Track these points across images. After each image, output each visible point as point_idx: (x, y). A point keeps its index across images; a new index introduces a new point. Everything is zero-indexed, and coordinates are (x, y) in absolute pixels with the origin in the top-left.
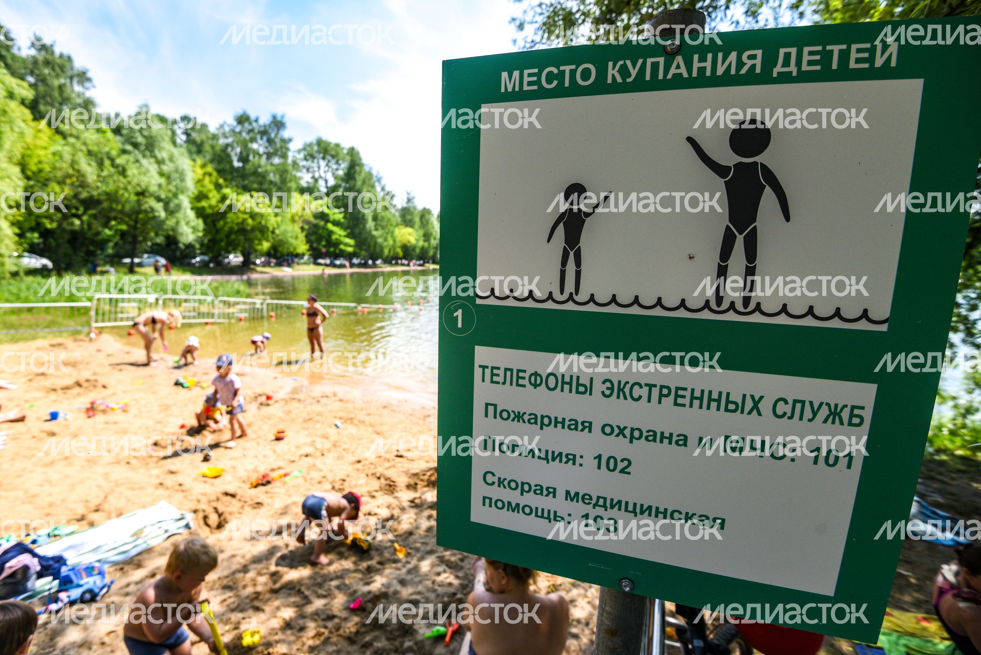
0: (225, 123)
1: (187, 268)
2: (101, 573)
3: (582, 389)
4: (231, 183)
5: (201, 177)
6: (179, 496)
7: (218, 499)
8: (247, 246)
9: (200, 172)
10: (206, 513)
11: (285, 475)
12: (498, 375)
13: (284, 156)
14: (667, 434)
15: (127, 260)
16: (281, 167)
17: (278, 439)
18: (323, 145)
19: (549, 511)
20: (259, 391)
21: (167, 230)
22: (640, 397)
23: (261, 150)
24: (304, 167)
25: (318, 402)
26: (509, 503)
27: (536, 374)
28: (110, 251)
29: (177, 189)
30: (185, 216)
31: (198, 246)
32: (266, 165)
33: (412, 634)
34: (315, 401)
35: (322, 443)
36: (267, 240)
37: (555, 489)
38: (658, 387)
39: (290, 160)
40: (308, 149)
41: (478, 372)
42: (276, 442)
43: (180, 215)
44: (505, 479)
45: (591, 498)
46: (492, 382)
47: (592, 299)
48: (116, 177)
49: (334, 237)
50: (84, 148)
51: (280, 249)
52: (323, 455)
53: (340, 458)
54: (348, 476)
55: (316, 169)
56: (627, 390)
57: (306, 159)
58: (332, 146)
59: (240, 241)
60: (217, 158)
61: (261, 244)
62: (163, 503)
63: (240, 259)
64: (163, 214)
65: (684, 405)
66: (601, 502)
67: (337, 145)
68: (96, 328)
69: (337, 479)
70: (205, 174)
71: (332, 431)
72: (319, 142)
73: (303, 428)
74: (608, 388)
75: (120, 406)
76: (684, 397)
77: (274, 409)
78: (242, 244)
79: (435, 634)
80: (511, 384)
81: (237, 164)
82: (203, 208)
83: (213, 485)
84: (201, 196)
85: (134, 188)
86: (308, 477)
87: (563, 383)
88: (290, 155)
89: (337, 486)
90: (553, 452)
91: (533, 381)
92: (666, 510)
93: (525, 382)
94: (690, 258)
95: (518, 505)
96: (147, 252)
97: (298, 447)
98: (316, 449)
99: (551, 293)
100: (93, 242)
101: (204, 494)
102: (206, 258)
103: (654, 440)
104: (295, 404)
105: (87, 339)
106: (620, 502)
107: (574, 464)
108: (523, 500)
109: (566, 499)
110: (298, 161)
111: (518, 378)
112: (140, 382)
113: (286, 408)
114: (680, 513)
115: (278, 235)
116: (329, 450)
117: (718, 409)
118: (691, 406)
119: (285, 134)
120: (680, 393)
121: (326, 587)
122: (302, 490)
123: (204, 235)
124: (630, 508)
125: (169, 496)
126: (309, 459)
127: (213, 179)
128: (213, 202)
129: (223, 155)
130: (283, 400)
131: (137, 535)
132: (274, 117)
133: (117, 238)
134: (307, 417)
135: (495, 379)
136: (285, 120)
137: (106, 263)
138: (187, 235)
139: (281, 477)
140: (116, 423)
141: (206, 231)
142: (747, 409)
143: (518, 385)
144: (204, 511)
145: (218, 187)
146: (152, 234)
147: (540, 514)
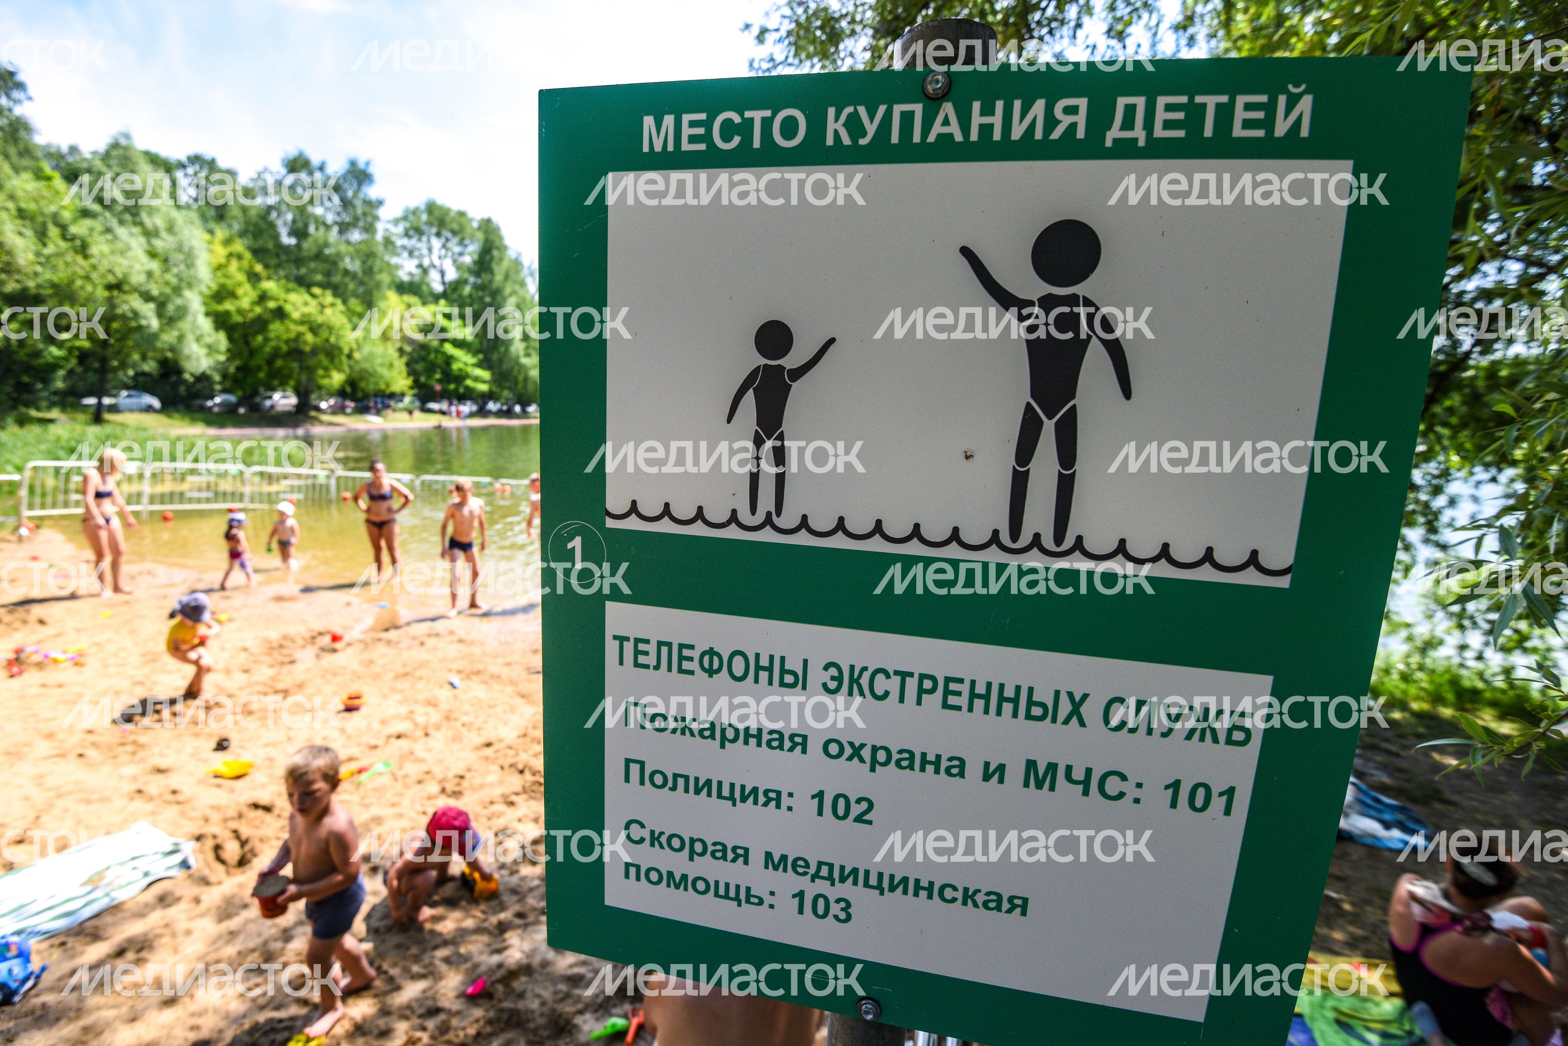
0: (266, 170)
1: (198, 416)
2: (24, 955)
3: (789, 679)
4: (276, 273)
5: (223, 260)
6: (172, 812)
7: (240, 816)
8: (304, 378)
9: (221, 252)
10: (219, 841)
11: (360, 771)
12: (646, 653)
13: (370, 229)
14: (931, 757)
15: (91, 401)
16: (363, 247)
17: (349, 709)
18: (437, 213)
19: (738, 887)
20: (319, 626)
21: (162, 350)
22: (887, 694)
23: (330, 218)
24: (404, 247)
25: (422, 644)
26: (670, 874)
27: (711, 652)
28: (59, 384)
29: (181, 280)
30: (195, 326)
31: (217, 378)
32: (338, 244)
33: (570, 1033)
34: (417, 642)
35: (427, 714)
36: (340, 370)
37: (747, 850)
38: (916, 676)
39: (379, 237)
40: (412, 218)
41: (611, 648)
42: (347, 715)
43: (185, 325)
44: (662, 833)
45: (807, 865)
46: (637, 665)
47: (804, 523)
48: (69, 258)
49: (455, 366)
50: (11, 205)
51: (363, 384)
52: (427, 735)
53: (456, 738)
54: (469, 770)
55: (425, 252)
56: (865, 681)
57: (407, 235)
58: (452, 214)
59: (291, 370)
60: (251, 228)
61: (329, 377)
62: (143, 825)
63: (293, 400)
64: (154, 323)
65: (959, 708)
66: (824, 871)
67: (462, 214)
68: (31, 518)
69: (451, 775)
70: (230, 255)
71: (445, 694)
72: (431, 208)
73: (393, 690)
74: (833, 678)
75: (69, 656)
76: (959, 694)
77: (346, 658)
78: (295, 375)
79: (609, 1030)
80: (670, 669)
81: (288, 240)
82: (227, 313)
83: (232, 791)
84: (222, 294)
85: (103, 276)
86: (400, 773)
87: (758, 668)
88: (380, 227)
89: (450, 787)
90: (743, 787)
91: (706, 665)
92: (931, 884)
93: (694, 666)
94: (967, 457)
95: (684, 877)
96: (127, 387)
97: (383, 722)
98: (416, 725)
99: (734, 512)
100: (28, 368)
101: (216, 808)
102: (232, 398)
103: (911, 767)
104: (382, 649)
105: (14, 538)
106: (855, 871)
107: (778, 806)
108: (693, 869)
109: (766, 867)
110: (394, 239)
111: (681, 658)
112: (108, 612)
113: (366, 656)
114: (955, 889)
115: (357, 362)
116: (438, 727)
117: (1015, 715)
118: (970, 709)
119: (372, 192)
120: (953, 686)
121: (426, 960)
122: (389, 795)
123: (228, 359)
124: (873, 881)
125: (153, 813)
126: (402, 743)
127: (245, 264)
128: (245, 303)
129: (263, 225)
130: (361, 641)
131: (94, 882)
132: (353, 163)
133: (73, 362)
134: (402, 671)
135: (642, 659)
136: (372, 170)
137: (52, 405)
138: (198, 360)
139: (352, 774)
140: (61, 686)
141: (232, 354)
142: (1062, 716)
143: (681, 671)
144: (215, 837)
145: (253, 278)
146: (136, 357)
147: (722, 892)
